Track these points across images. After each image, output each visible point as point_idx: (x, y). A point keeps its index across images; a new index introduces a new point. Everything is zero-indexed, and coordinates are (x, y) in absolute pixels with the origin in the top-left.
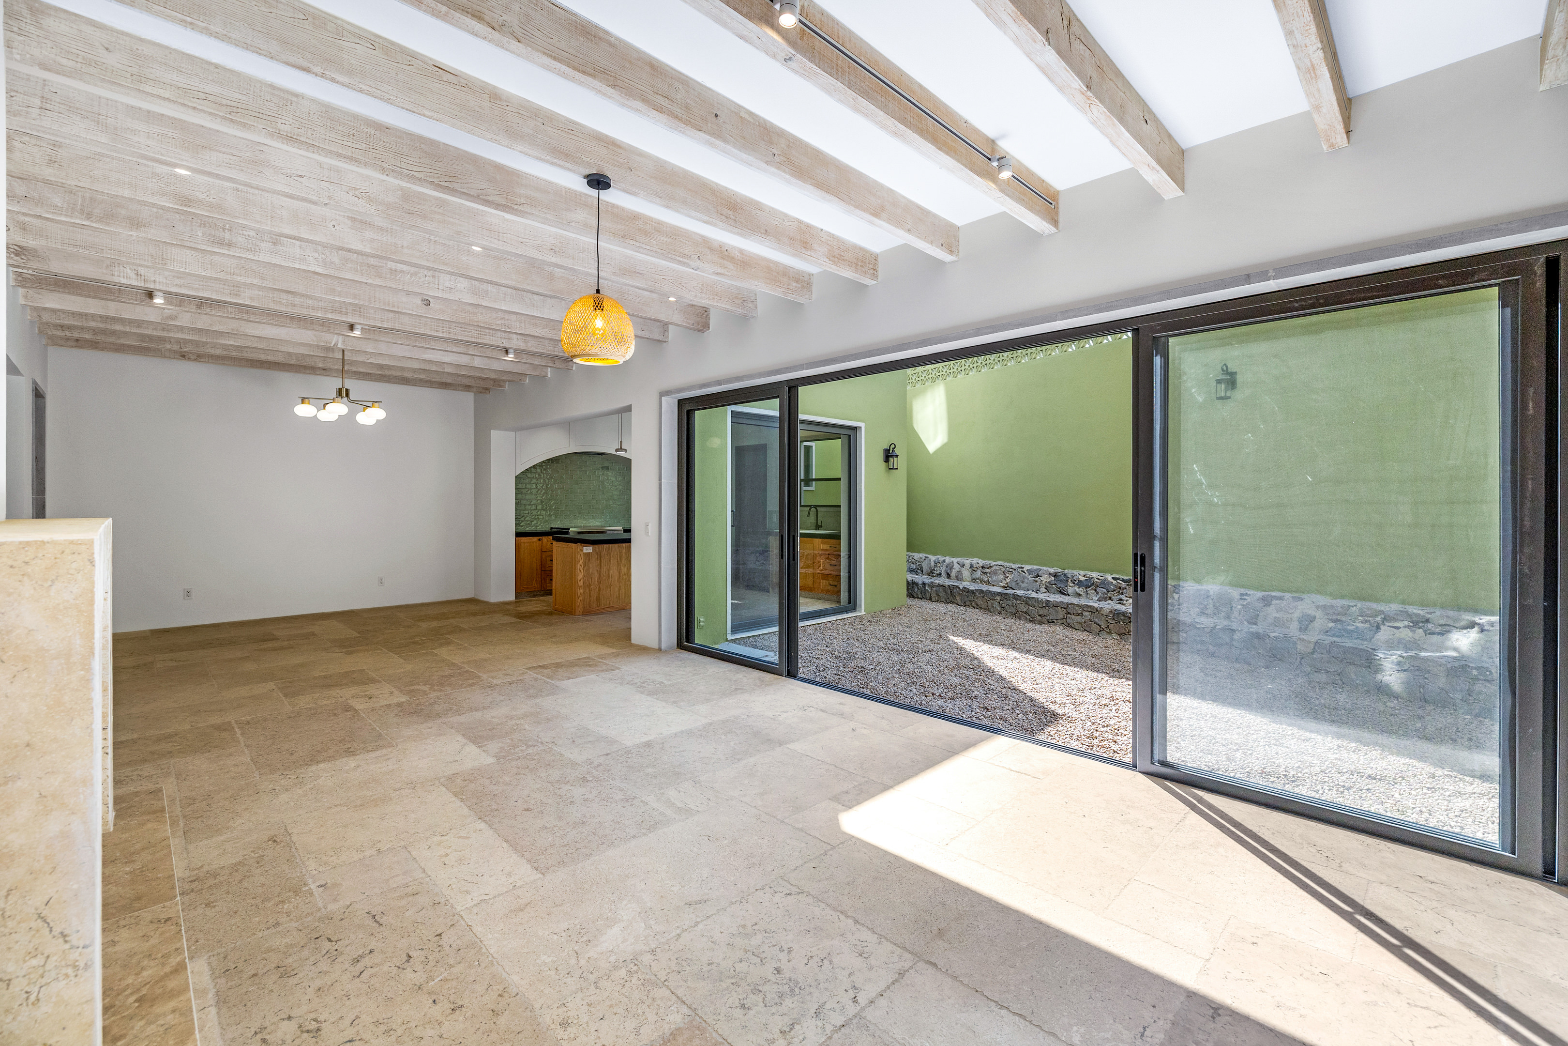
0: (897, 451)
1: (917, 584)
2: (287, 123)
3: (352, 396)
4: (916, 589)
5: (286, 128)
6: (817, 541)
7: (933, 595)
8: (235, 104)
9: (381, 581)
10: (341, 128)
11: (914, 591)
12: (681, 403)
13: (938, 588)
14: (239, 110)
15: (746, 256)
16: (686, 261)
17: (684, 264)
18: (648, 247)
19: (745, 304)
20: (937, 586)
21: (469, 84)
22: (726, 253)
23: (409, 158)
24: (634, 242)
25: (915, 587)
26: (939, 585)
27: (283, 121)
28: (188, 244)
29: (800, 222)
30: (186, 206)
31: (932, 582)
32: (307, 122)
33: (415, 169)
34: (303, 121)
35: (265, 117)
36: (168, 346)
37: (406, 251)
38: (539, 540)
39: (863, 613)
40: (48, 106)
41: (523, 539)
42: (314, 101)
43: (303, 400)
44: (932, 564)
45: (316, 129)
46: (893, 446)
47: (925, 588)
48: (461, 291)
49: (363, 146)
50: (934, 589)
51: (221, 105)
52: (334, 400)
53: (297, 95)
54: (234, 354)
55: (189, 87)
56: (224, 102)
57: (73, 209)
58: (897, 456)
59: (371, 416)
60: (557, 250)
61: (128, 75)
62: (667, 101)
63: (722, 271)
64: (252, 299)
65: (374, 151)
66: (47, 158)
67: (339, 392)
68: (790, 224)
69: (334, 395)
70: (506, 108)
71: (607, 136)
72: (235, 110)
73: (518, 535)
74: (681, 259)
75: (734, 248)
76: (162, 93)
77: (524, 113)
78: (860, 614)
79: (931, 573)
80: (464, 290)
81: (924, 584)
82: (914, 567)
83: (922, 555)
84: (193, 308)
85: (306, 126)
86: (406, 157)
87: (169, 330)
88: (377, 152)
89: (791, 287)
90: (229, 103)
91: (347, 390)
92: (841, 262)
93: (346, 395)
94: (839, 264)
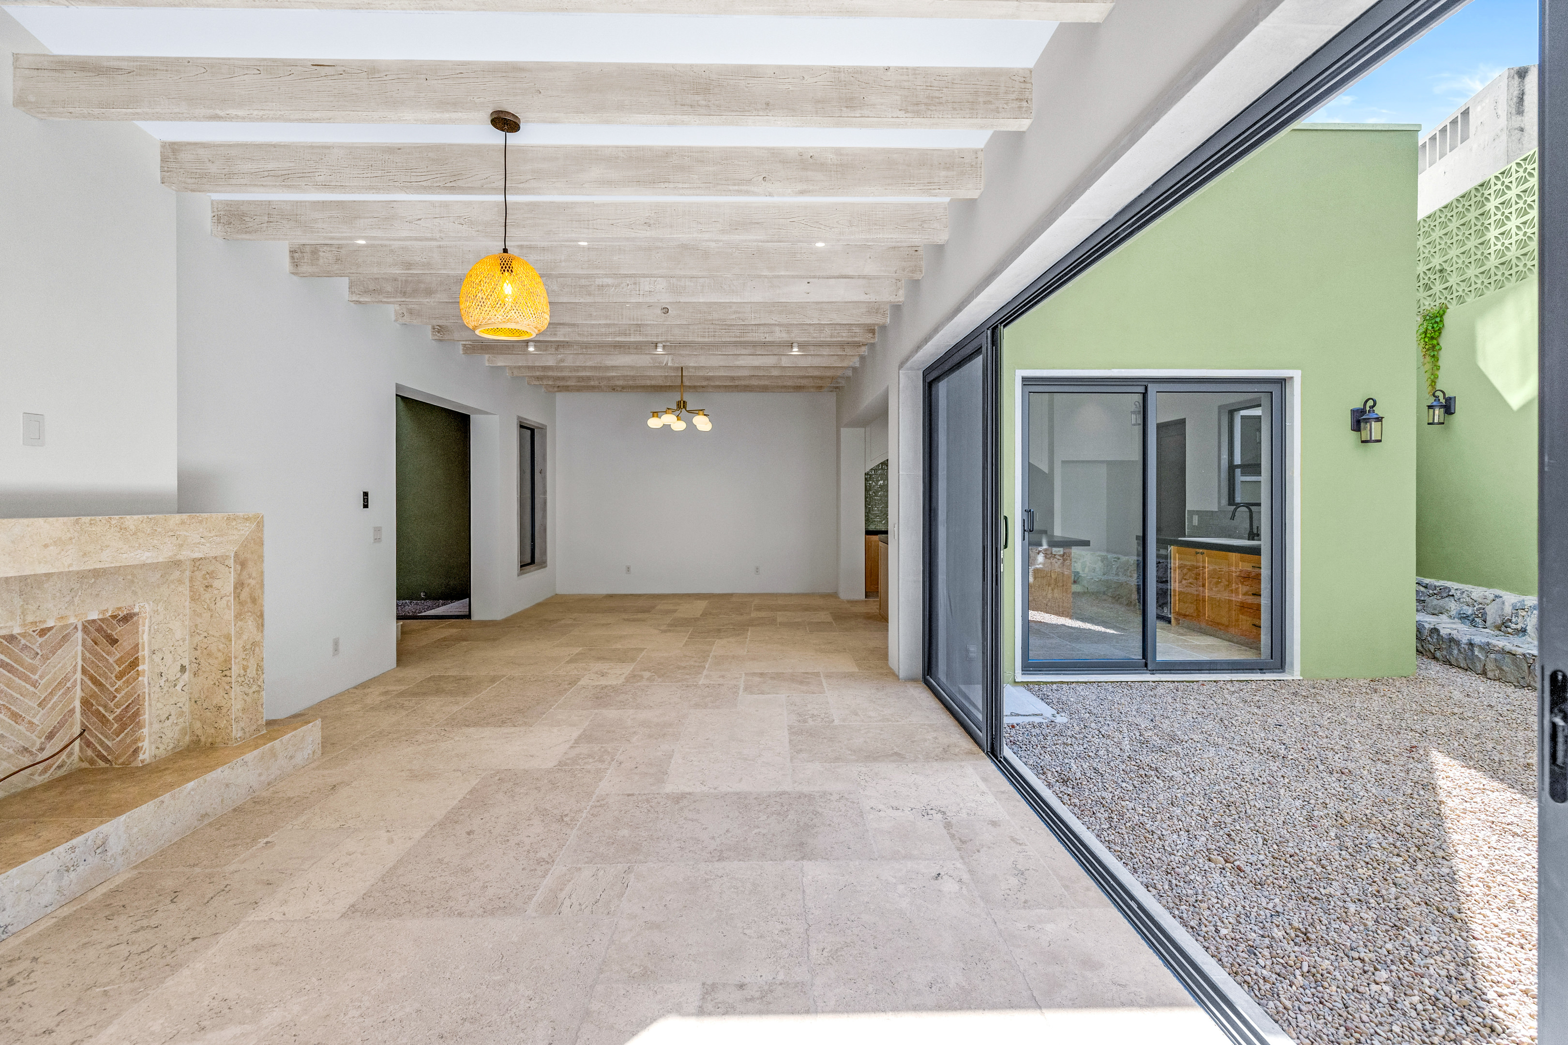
0: (1379, 411)
1: (1457, 643)
2: (322, 174)
4: (1456, 652)
5: (322, 178)
6: (1234, 556)
7: (1490, 666)
9: (757, 570)
10: (362, 163)
11: (1451, 654)
12: (925, 374)
13: (1499, 656)
14: (290, 176)
15: (847, 155)
16: (744, 188)
17: (747, 193)
18: (686, 186)
19: (925, 226)
20: (1498, 652)
21: (346, 69)
22: (811, 161)
23: (418, 171)
24: (667, 185)
25: (1454, 647)
26: (1503, 652)
27: (319, 174)
29: (836, 70)
30: (409, 269)
31: (1488, 644)
32: (336, 168)
33: (423, 178)
34: (333, 168)
35: (307, 175)
37: (563, 264)
39: (1297, 676)
42: (341, 146)
44: (1508, 610)
45: (342, 171)
46: (1370, 403)
47: (1472, 651)
48: (660, 292)
49: (379, 173)
50: (1493, 656)
53: (328, 148)
54: (631, 383)
55: (257, 170)
56: (280, 173)
58: (1379, 419)
60: (652, 222)
63: (805, 187)
64: (565, 336)
65: (388, 174)
67: (679, 404)
68: (815, 80)
70: (385, 78)
71: (506, 63)
74: (736, 188)
75: (825, 149)
76: (243, 181)
77: (405, 76)
78: (1290, 678)
79: (1503, 626)
80: (663, 291)
81: (1471, 644)
82: (1470, 612)
83: (1490, 593)
84: (553, 351)
85: (336, 171)
86: (415, 170)
87: (578, 371)
88: (391, 174)
89: (936, 180)
91: (684, 402)
92: (934, 108)
93: (684, 407)
94: (930, 112)
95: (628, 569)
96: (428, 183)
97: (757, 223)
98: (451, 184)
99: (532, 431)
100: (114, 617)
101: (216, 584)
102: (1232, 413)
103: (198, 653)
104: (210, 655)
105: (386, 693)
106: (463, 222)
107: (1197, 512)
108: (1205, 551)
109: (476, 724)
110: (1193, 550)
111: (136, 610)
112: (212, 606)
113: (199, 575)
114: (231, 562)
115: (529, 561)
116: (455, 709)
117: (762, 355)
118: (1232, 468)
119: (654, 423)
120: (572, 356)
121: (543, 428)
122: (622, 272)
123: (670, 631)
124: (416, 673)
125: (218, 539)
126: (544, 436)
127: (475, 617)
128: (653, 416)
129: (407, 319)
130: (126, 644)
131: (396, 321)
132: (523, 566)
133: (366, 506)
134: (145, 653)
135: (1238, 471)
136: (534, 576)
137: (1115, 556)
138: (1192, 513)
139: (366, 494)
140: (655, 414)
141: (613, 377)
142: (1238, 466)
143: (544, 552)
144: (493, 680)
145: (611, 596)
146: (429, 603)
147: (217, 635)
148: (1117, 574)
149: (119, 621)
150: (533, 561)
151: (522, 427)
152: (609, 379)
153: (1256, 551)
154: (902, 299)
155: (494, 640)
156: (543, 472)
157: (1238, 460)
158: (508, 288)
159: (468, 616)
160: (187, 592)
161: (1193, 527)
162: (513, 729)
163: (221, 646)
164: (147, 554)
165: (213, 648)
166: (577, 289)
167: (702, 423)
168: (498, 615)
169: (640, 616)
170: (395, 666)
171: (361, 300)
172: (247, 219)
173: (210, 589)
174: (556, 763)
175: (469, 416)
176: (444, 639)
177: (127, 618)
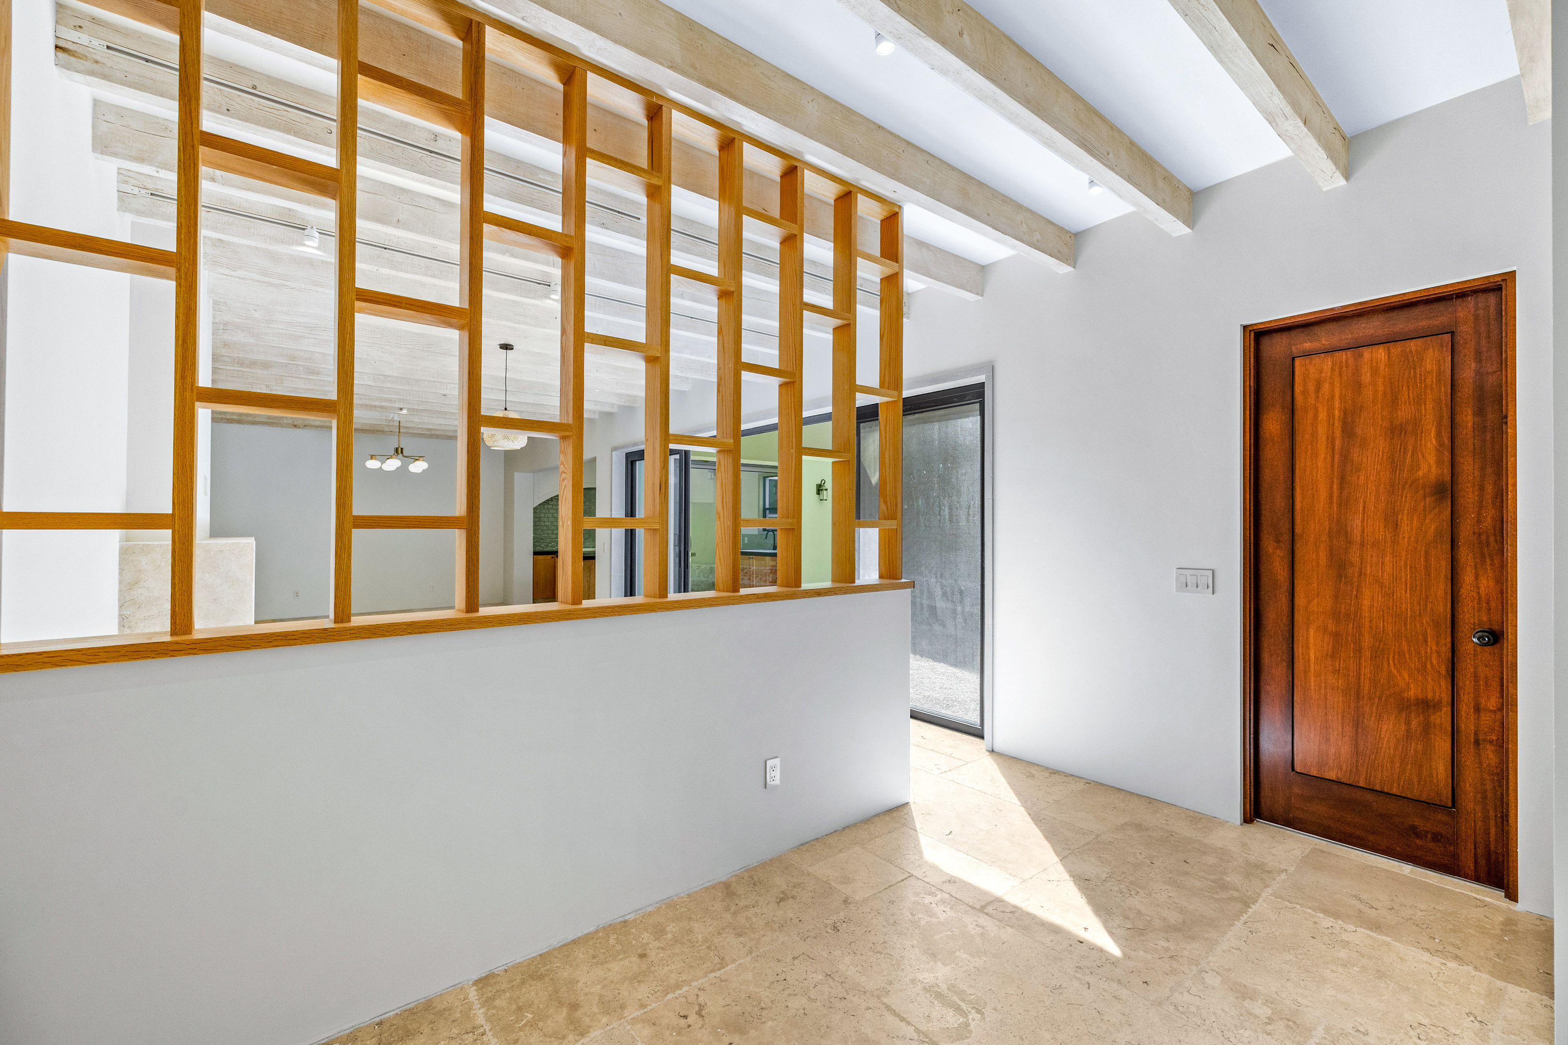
3: (405, 453)
6: (768, 558)
8: (314, 326)
12: (628, 455)
28: (295, 375)
30: (293, 361)
35: (328, 330)
36: (285, 421)
38: (552, 558)
40: (227, 328)
41: (540, 557)
43: (372, 457)
46: (823, 482)
51: (307, 327)
52: (391, 457)
56: (309, 326)
57: (234, 362)
59: (418, 467)
61: (264, 321)
62: (523, 317)
66: (223, 343)
67: (397, 450)
69: (393, 452)
72: (314, 329)
73: (536, 553)
90: (311, 326)
91: (402, 449)
93: (401, 452)
102: (765, 478)
107: (747, 535)
108: (754, 557)
110: (748, 557)
118: (765, 510)
135: (768, 511)
137: (697, 565)
138: (744, 536)
142: (768, 509)
148: (699, 577)
153: (775, 555)
154: (616, 411)
157: (767, 506)
161: (744, 544)
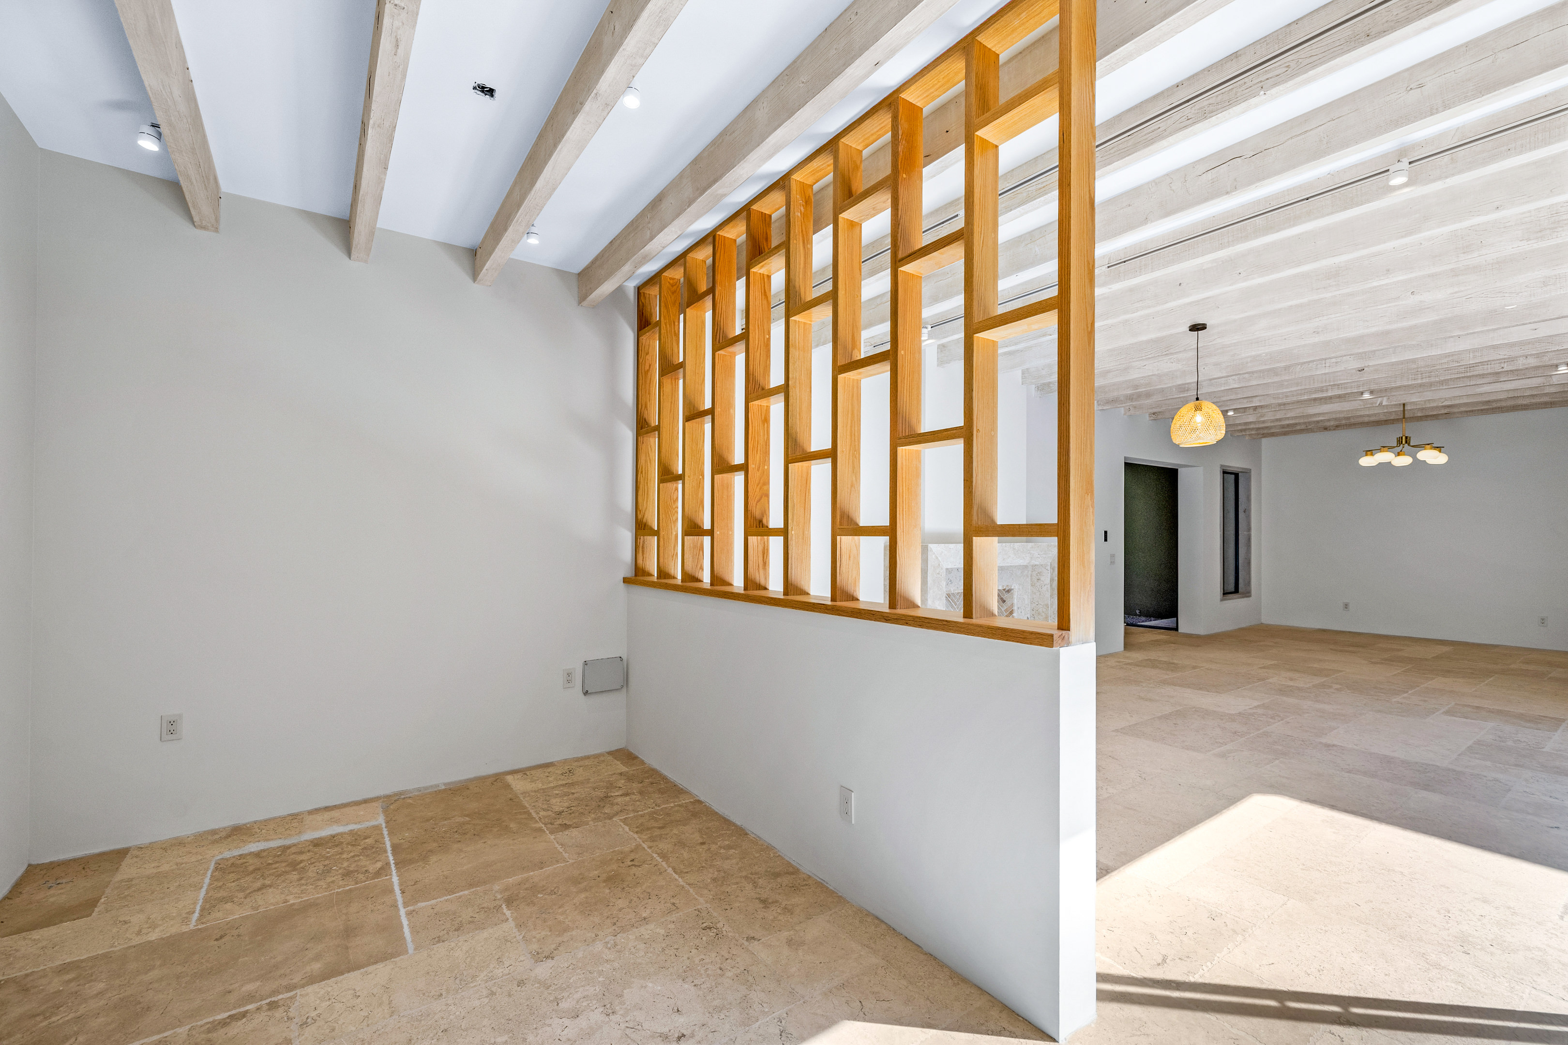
54: (1344, 422)
67: (1400, 439)
69: (1396, 442)
92: (1561, 229)
93: (1406, 442)
94: (1556, 234)
95: (1346, 606)
96: (1153, 355)
97: (1428, 308)
98: (1166, 353)
99: (1237, 476)
100: (1004, 590)
101: (1042, 578)
103: (1034, 612)
104: (1039, 614)
105: (1119, 662)
106: (1172, 361)
109: (1180, 686)
111: (1013, 588)
112: (1040, 590)
113: (1034, 574)
114: (1049, 568)
115: (1233, 590)
116: (1167, 677)
117: (1510, 380)
119: (1366, 461)
120: (1271, 413)
121: (1247, 472)
122: (1301, 361)
123: (1382, 663)
124: (1137, 656)
125: (1044, 556)
126: (1249, 479)
127: (1181, 629)
128: (1366, 455)
129: (1132, 412)
130: (1008, 603)
131: (1125, 414)
132: (1225, 593)
133: (1106, 540)
134: (1015, 608)
136: (1236, 603)
139: (1106, 532)
140: (1370, 452)
141: (1321, 421)
143: (1249, 583)
144: (1194, 668)
145: (1324, 631)
146: (1143, 618)
147: (1042, 604)
149: (1006, 592)
150: (1236, 591)
151: (1225, 472)
152: (1318, 422)
155: (1198, 646)
156: (1247, 511)
158: (1199, 418)
159: (1176, 629)
160: (1029, 581)
162: (1206, 693)
163: (1044, 610)
164: (1021, 561)
165: (1040, 610)
166: (1266, 373)
167: (1432, 457)
168: (1201, 631)
169: (1351, 649)
170: (1123, 649)
171: (1104, 408)
172: (1051, 385)
173: (1039, 581)
174: (1238, 712)
175: (1177, 469)
176: (1157, 641)
177: (1008, 591)
